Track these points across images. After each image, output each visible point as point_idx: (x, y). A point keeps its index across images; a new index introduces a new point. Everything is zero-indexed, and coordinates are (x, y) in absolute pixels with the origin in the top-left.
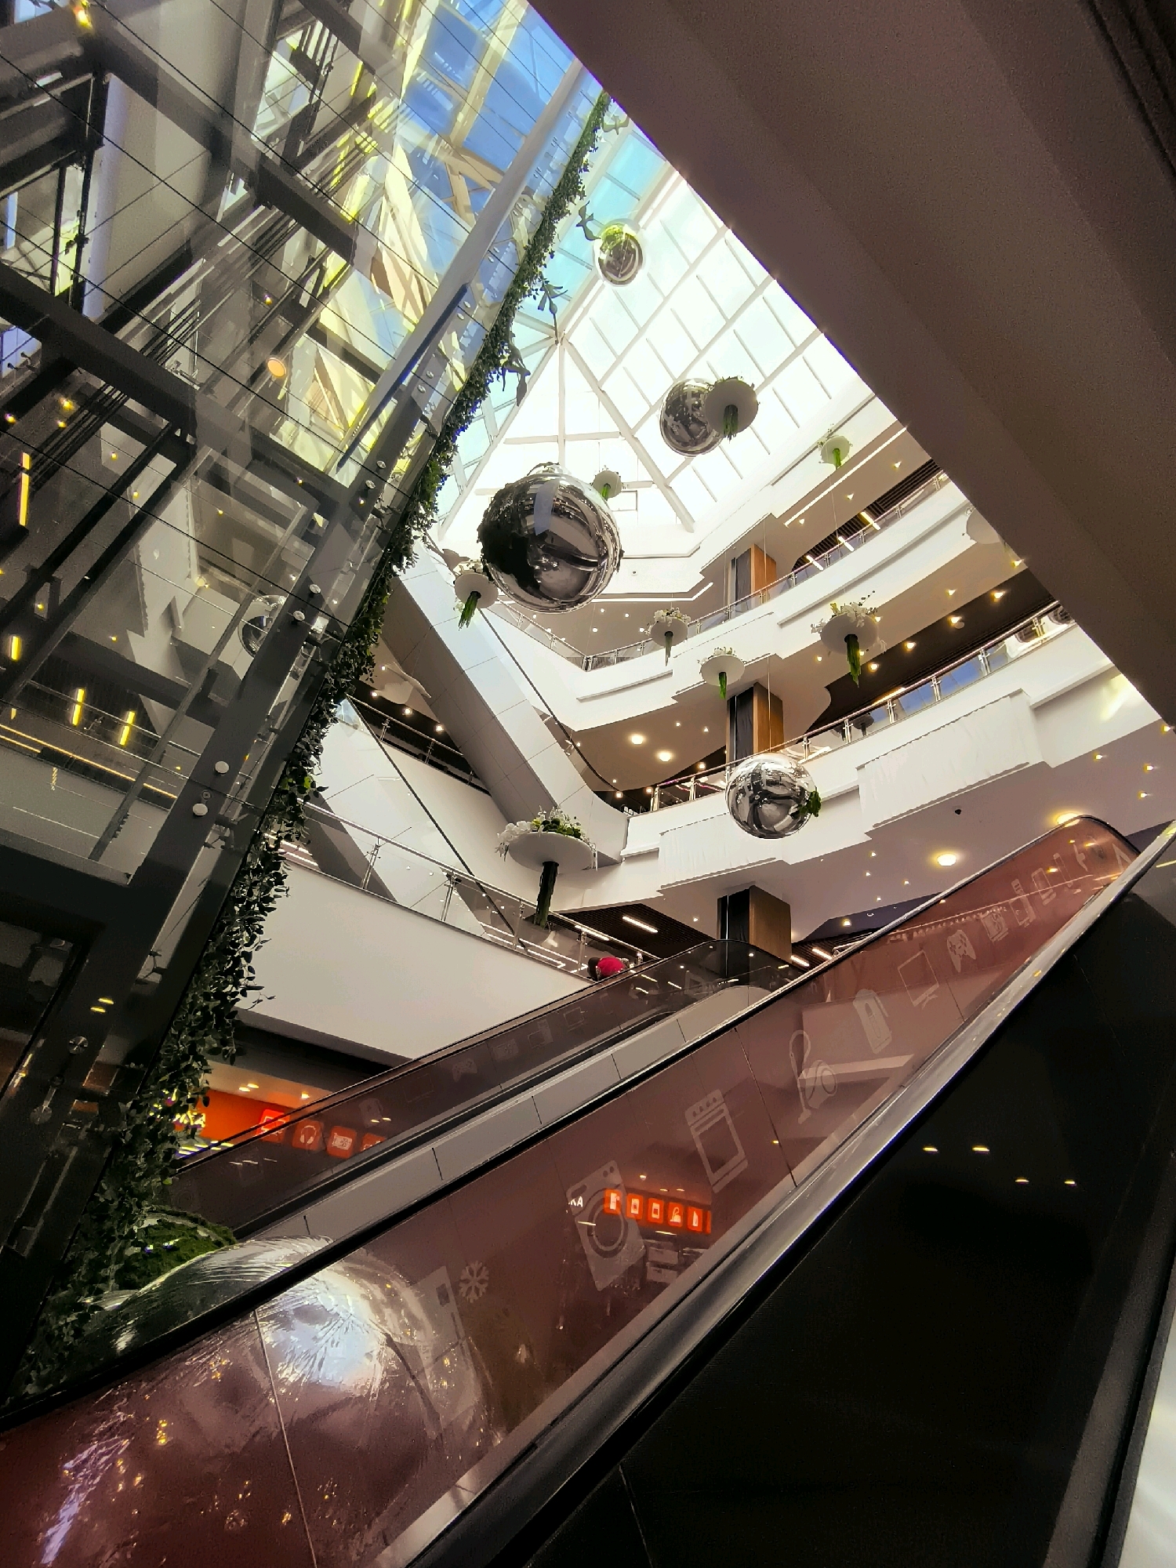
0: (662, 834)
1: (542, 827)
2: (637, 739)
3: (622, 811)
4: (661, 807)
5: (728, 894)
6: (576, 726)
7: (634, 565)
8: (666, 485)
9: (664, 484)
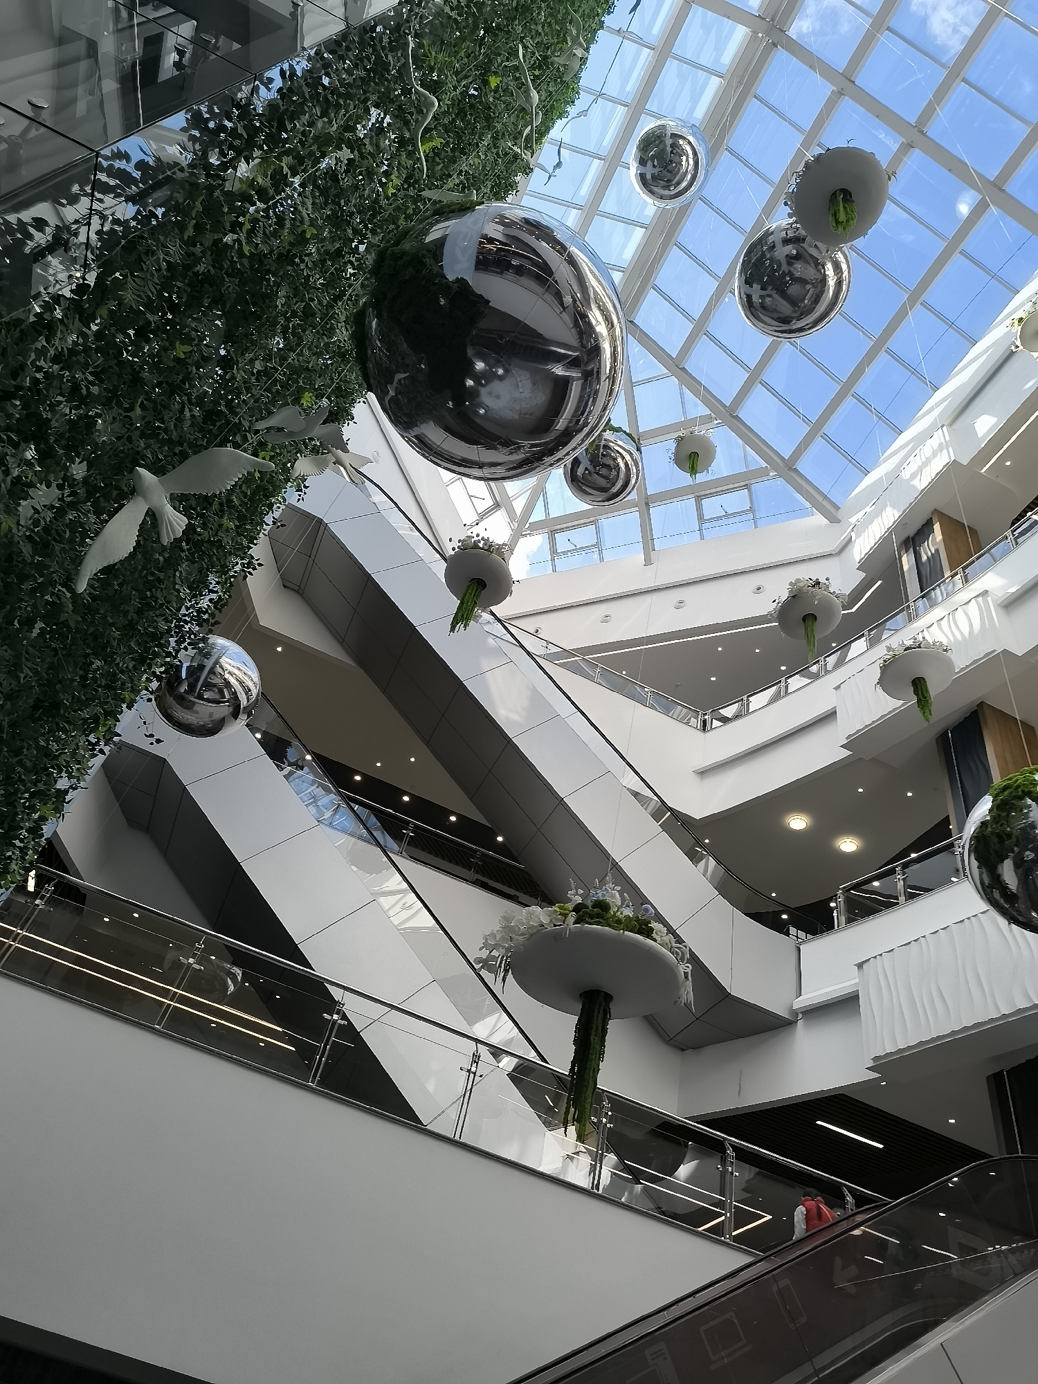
0: (860, 966)
1: (572, 917)
2: (798, 822)
3: (788, 934)
4: (850, 921)
5: (1007, 1066)
6: (698, 811)
7: (757, 579)
8: (790, 469)
9: (788, 468)
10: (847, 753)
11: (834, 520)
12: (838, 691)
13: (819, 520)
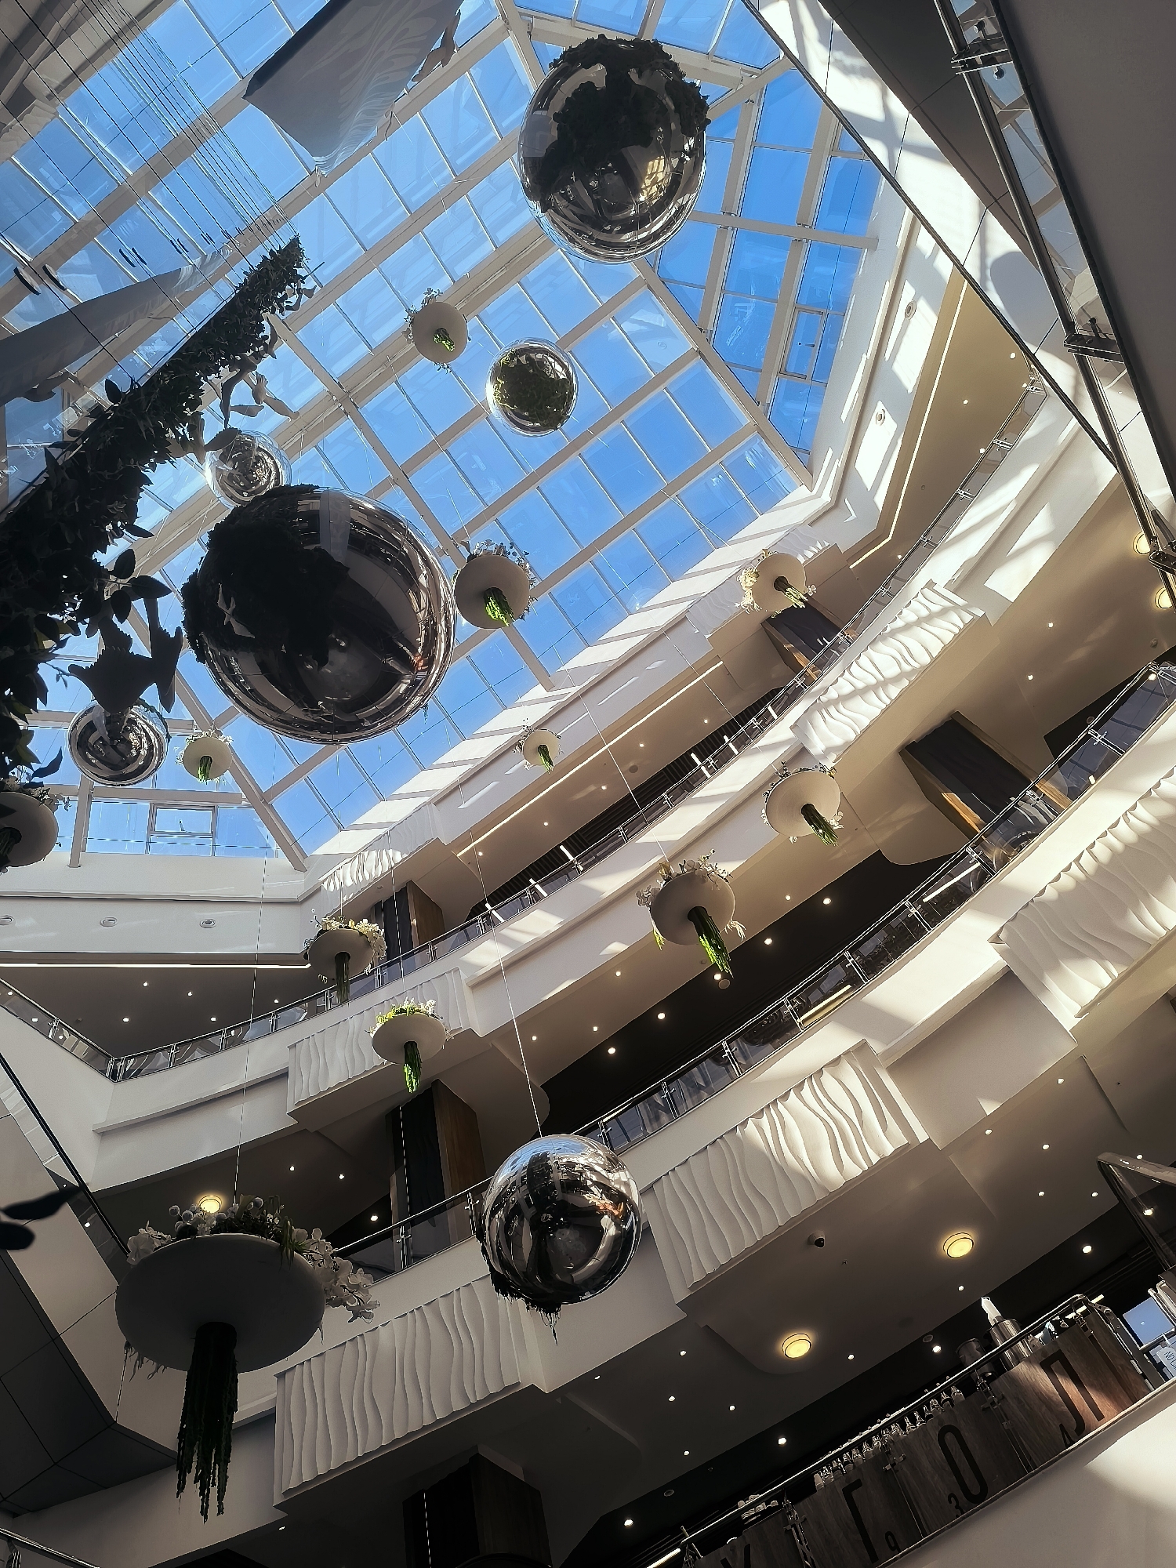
0: (282, 1376)
2: (211, 1204)
7: (208, 912)
8: (265, 802)
9: (262, 802)
10: (292, 1122)
11: (299, 866)
12: (293, 1050)
13: (284, 861)
